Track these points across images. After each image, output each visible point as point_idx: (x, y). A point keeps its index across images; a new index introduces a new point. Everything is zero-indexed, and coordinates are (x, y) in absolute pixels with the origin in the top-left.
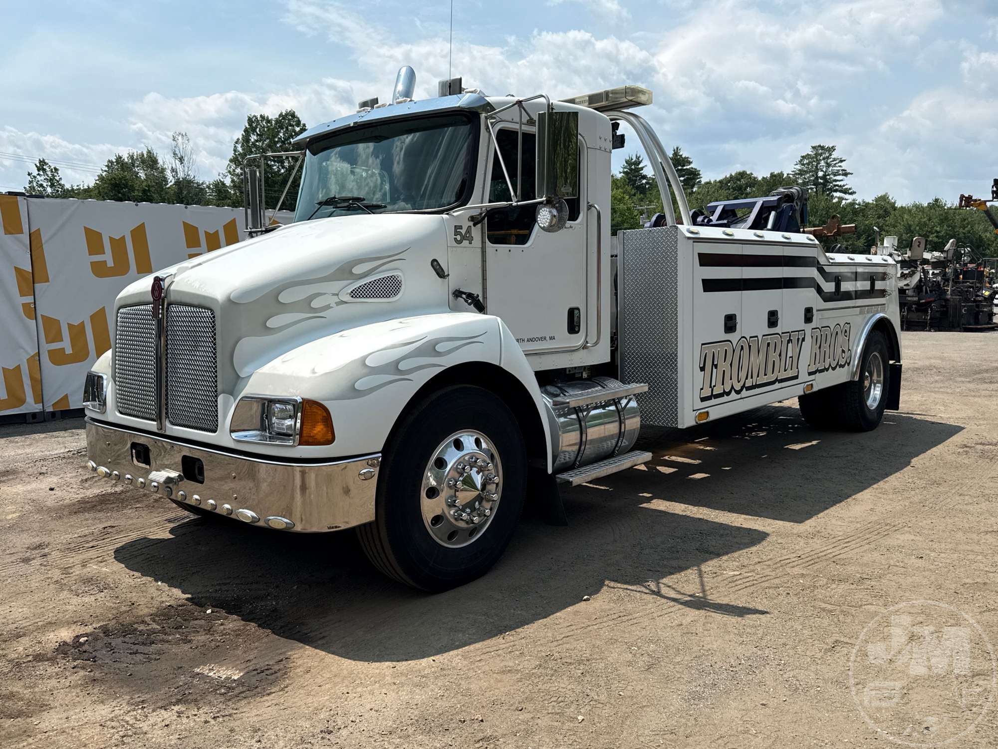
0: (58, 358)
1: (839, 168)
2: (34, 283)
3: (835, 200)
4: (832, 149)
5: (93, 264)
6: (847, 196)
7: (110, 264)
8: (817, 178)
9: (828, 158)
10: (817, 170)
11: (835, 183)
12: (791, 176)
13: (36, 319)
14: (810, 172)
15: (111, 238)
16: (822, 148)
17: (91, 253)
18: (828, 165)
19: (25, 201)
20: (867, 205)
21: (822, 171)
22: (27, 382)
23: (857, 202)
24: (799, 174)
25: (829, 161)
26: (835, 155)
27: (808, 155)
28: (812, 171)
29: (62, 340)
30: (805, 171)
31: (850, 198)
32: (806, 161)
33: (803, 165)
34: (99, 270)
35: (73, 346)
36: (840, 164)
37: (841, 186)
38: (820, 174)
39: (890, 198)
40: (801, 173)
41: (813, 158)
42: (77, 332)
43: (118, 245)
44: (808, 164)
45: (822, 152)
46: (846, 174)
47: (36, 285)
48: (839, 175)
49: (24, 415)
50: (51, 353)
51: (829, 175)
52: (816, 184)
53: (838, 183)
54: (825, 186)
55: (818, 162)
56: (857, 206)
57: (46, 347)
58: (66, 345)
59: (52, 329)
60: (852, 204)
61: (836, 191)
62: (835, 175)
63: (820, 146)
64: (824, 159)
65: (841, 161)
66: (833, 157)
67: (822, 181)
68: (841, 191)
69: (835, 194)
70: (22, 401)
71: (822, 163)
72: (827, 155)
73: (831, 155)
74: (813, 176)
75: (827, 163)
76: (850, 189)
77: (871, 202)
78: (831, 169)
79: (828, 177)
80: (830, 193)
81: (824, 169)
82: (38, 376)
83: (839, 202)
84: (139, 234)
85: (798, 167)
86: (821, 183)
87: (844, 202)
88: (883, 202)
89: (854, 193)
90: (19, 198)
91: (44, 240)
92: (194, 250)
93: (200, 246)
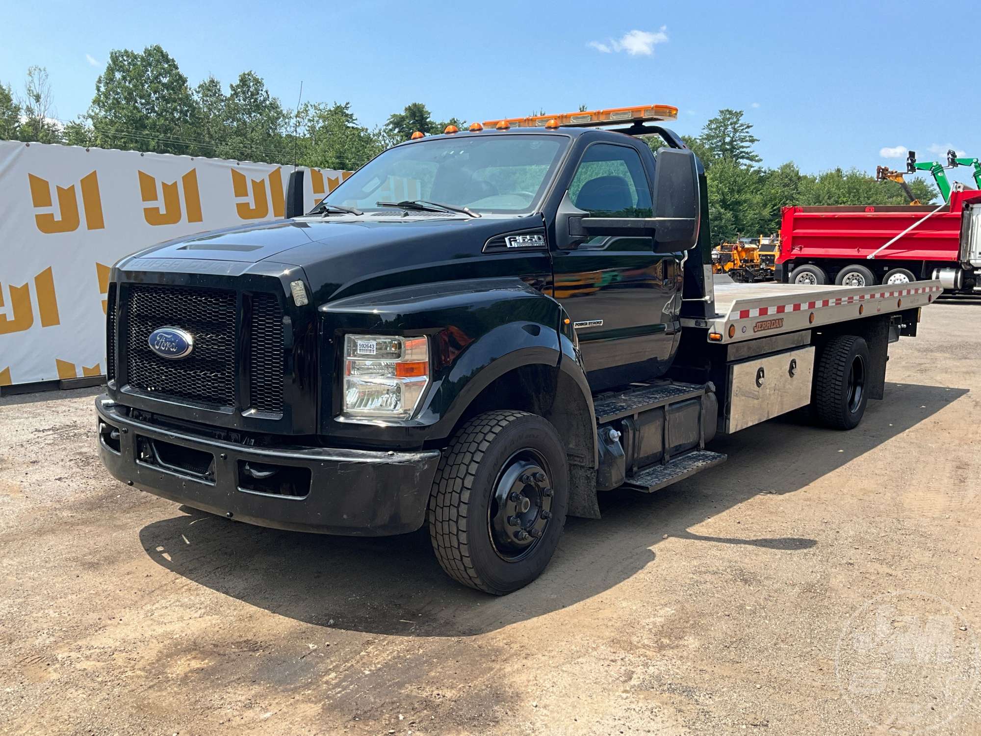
1: (746, 134)
3: (744, 167)
4: (739, 114)
5: (38, 217)
6: (754, 163)
7: (58, 217)
8: (724, 143)
9: (735, 123)
10: (725, 135)
11: (741, 150)
12: (698, 141)
14: (718, 137)
15: (58, 188)
16: (730, 112)
17: (36, 204)
18: (735, 131)
20: (772, 173)
21: (729, 136)
23: (763, 170)
24: (706, 139)
25: (736, 126)
26: (742, 120)
27: (716, 119)
28: (720, 137)
30: (713, 136)
31: (756, 166)
32: (713, 126)
33: (711, 129)
34: (46, 224)
36: (747, 130)
37: (747, 153)
38: (728, 140)
39: (795, 166)
40: (709, 138)
41: (721, 122)
43: (66, 195)
44: (716, 129)
45: (730, 117)
46: (752, 141)
48: (746, 141)
51: (735, 141)
52: (724, 151)
53: (744, 150)
54: (732, 151)
55: (726, 126)
56: (762, 174)
60: (759, 172)
61: (743, 157)
62: (742, 142)
63: (727, 110)
64: (731, 124)
65: (748, 127)
66: (740, 122)
67: (728, 147)
68: (748, 158)
69: (741, 161)
71: (730, 128)
72: (735, 120)
73: (738, 120)
74: (720, 141)
75: (734, 129)
76: (757, 156)
77: (776, 170)
78: (738, 134)
79: (735, 143)
80: (737, 159)
81: (731, 135)
83: (748, 170)
84: (90, 183)
85: (706, 132)
86: (727, 150)
87: (752, 169)
88: (788, 171)
89: (761, 160)
92: (151, 204)
93: (157, 199)
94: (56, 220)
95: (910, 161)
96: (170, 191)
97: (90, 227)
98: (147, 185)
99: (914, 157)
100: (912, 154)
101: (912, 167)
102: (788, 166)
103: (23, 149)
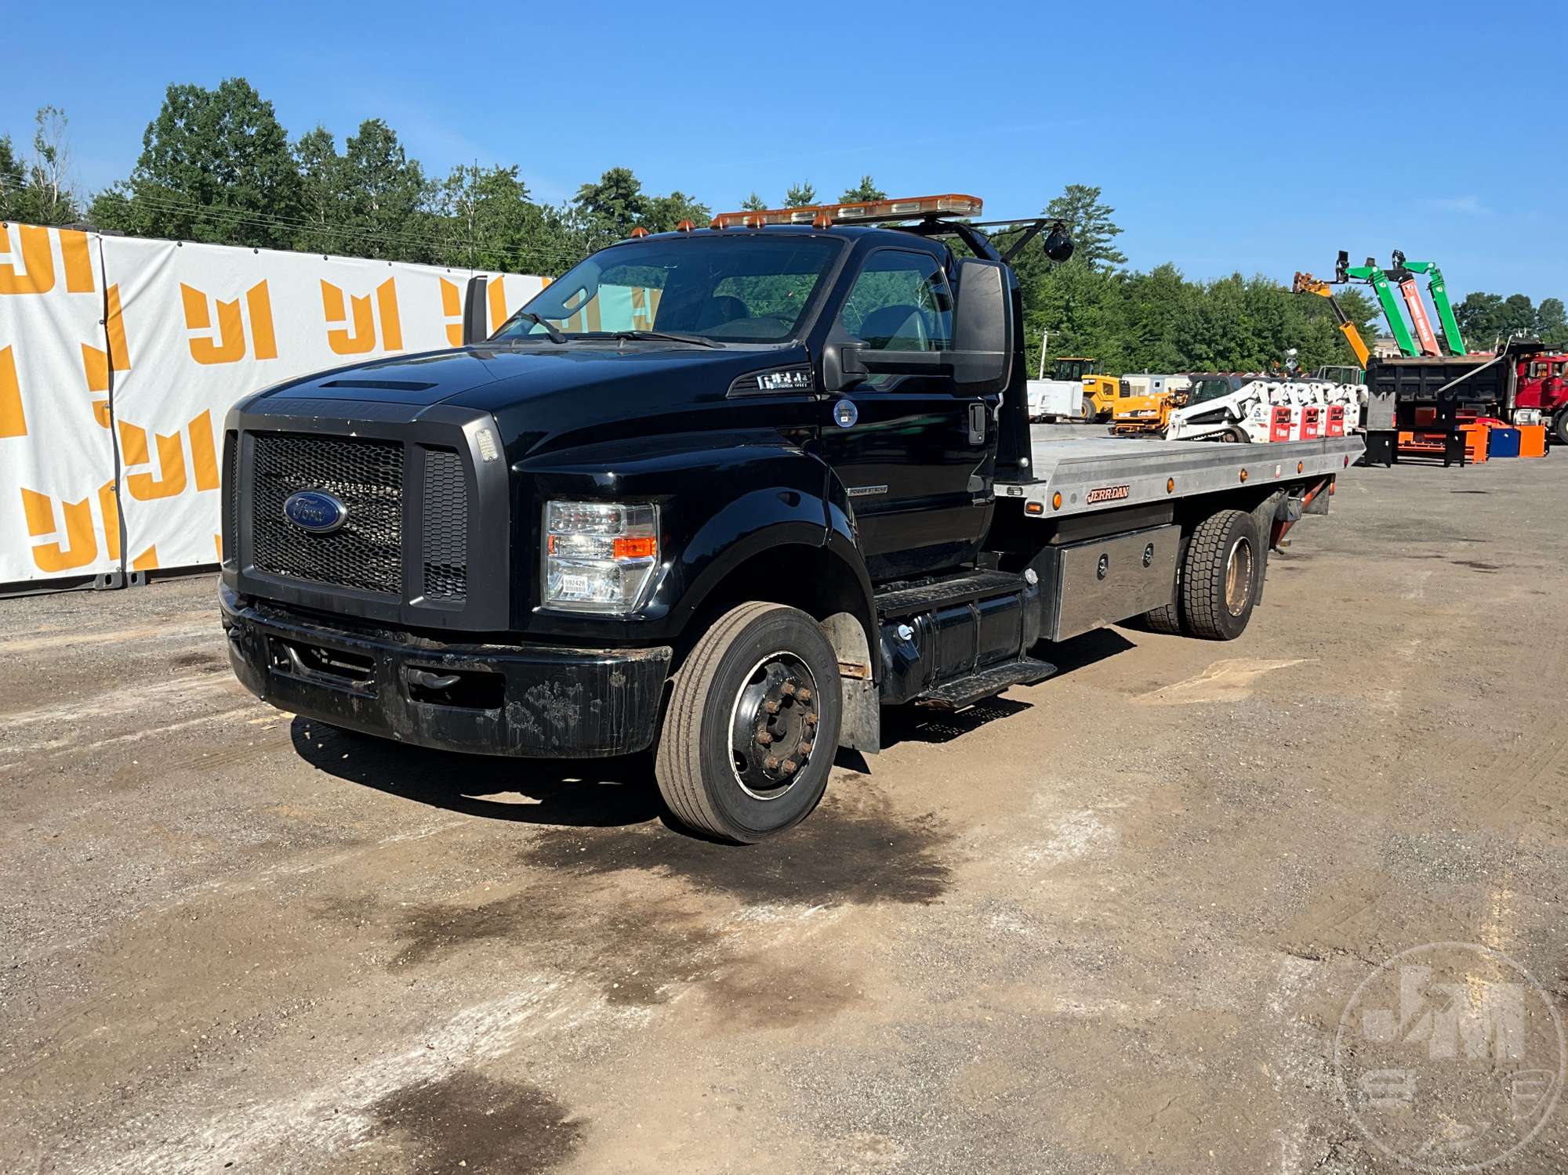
0: (144, 489)
1: (1104, 222)
3: (1099, 271)
4: (1097, 192)
5: (193, 342)
6: (1115, 265)
7: (218, 343)
8: (1072, 235)
9: (1089, 205)
10: (1073, 222)
11: (1097, 245)
13: (112, 427)
15: (218, 303)
16: (1082, 190)
17: (190, 325)
18: (1089, 217)
19: (98, 240)
20: (1142, 279)
21: (1080, 225)
23: (1129, 274)
25: (1090, 210)
27: (1061, 199)
29: (148, 460)
31: (1118, 268)
32: (1057, 209)
33: (1053, 214)
34: (202, 351)
35: (163, 471)
36: (1105, 216)
37: (1106, 249)
38: (1078, 230)
39: (1175, 270)
41: (1068, 204)
42: (171, 449)
43: (229, 312)
44: (1060, 214)
45: (1081, 197)
46: (1113, 232)
48: (1104, 232)
49: (91, 578)
50: (134, 479)
51: (1089, 232)
53: (1102, 245)
54: (1084, 247)
55: (1075, 210)
56: (1128, 281)
58: (153, 467)
59: (134, 443)
60: (1122, 277)
61: (1099, 256)
62: (1099, 232)
63: (1077, 187)
64: (1083, 207)
65: (1108, 211)
66: (1096, 204)
67: (1079, 241)
68: (1107, 257)
69: (1098, 261)
70: (91, 556)
71: (1081, 213)
72: (1088, 201)
73: (1093, 201)
75: (1087, 214)
76: (1120, 254)
77: (1147, 275)
78: (1092, 222)
79: (1088, 235)
80: (1090, 260)
82: (114, 517)
83: (1105, 275)
84: (259, 296)
86: (1077, 245)
87: (1112, 274)
88: (1165, 276)
89: (1125, 260)
90: (89, 235)
91: (123, 302)
92: (336, 326)
93: (344, 319)
95: (1340, 266)
96: (362, 307)
97: (259, 356)
98: (332, 298)
99: (1346, 260)
100: (1343, 256)
101: (1343, 275)
102: (1166, 269)
103: (173, 250)
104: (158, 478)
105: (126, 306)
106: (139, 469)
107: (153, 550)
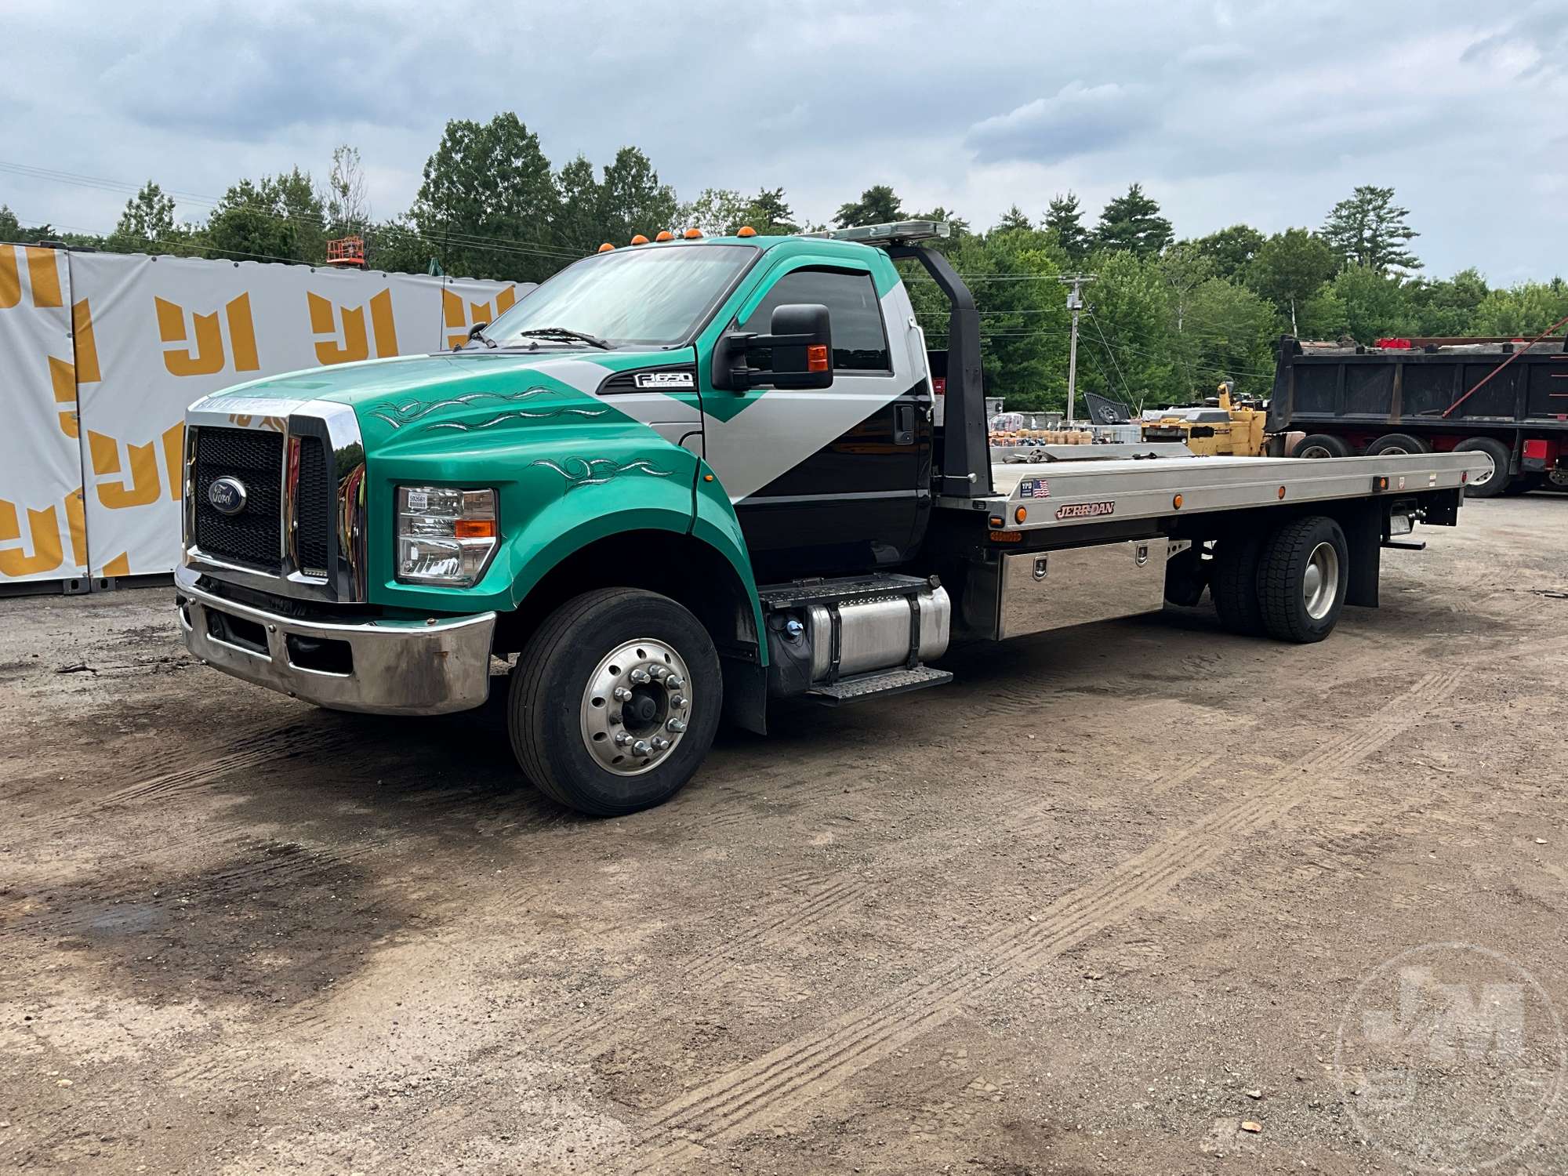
0: (113, 497)
1: (1398, 225)
2: (77, 382)
3: (1390, 277)
4: (1389, 193)
5: (168, 355)
6: (1409, 271)
7: (195, 355)
8: (1361, 240)
9: (1381, 207)
10: (1362, 227)
11: (1390, 249)
12: (1320, 236)
13: (80, 437)
14: (1351, 229)
15: (196, 316)
16: (1372, 191)
17: (165, 338)
18: (1381, 219)
19: (66, 257)
20: (1440, 286)
21: (1370, 228)
22: (65, 531)
23: (1425, 281)
24: (1332, 233)
25: (1382, 213)
26: (1392, 203)
27: (1349, 202)
28: (1354, 229)
29: (119, 470)
30: (1343, 228)
31: (1413, 274)
32: (1344, 213)
33: (1340, 217)
34: (177, 363)
35: (135, 480)
36: (1399, 218)
37: (1400, 254)
38: (1367, 234)
39: (1479, 275)
40: (1336, 231)
41: (1357, 207)
42: (143, 460)
43: (207, 327)
44: (1348, 217)
45: (1372, 198)
46: (1408, 236)
47: (81, 385)
48: (1398, 236)
49: (60, 582)
50: (101, 488)
51: (1381, 235)
52: (1360, 250)
53: (1395, 249)
54: (1374, 252)
55: (1365, 213)
56: (1424, 288)
57: (94, 480)
58: (125, 476)
59: (104, 452)
60: (1417, 284)
61: (1392, 261)
62: (1391, 236)
63: (1368, 188)
64: (1374, 209)
65: (1402, 214)
66: (1387, 206)
67: (1369, 245)
68: (1400, 263)
69: (1389, 267)
70: (58, 562)
71: (1372, 216)
72: (1380, 203)
73: (1385, 202)
74: (1355, 236)
75: (1378, 216)
76: (1415, 260)
77: (1448, 281)
78: (1385, 225)
79: (1380, 239)
80: (1381, 265)
81: (1374, 226)
82: (81, 524)
83: (1397, 281)
84: (240, 309)
85: (1332, 221)
86: (1366, 249)
87: (1404, 281)
88: (1466, 281)
89: (1421, 266)
90: (56, 252)
91: (93, 317)
94: (191, 358)
97: (240, 367)
98: (320, 310)
102: (1469, 275)
103: (148, 265)
104: (129, 486)
105: (98, 319)
106: (110, 478)
107: (124, 557)
